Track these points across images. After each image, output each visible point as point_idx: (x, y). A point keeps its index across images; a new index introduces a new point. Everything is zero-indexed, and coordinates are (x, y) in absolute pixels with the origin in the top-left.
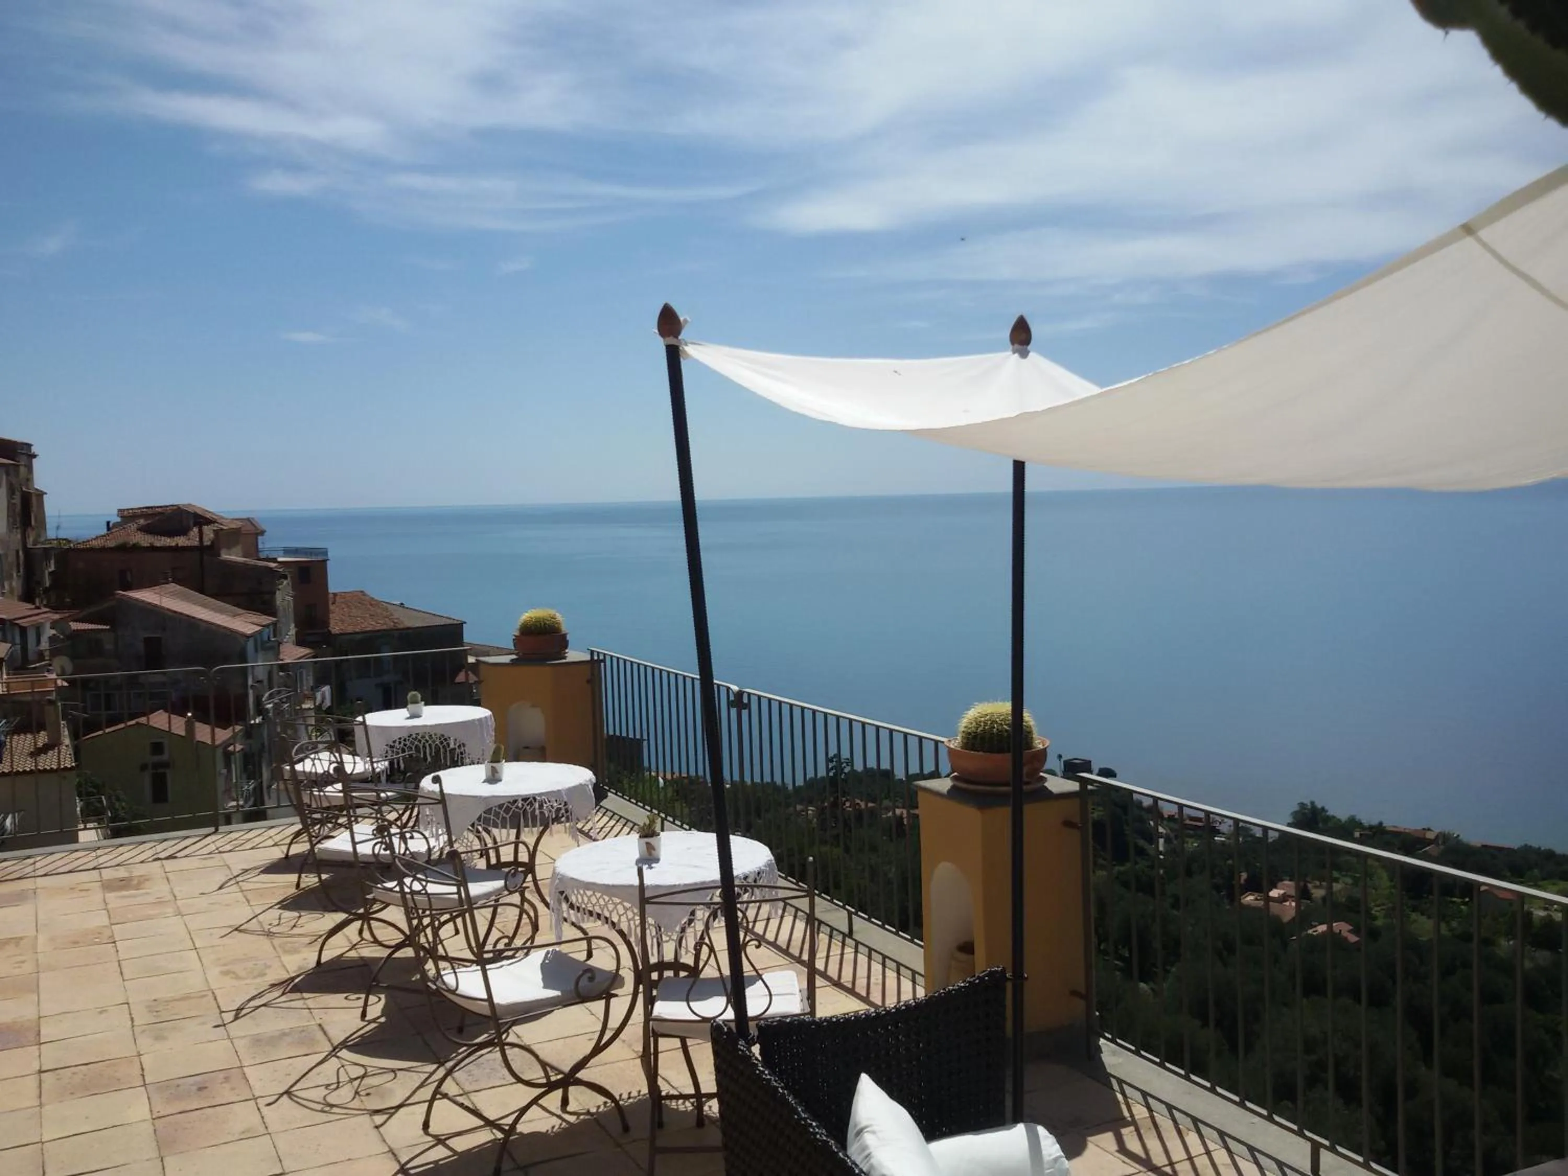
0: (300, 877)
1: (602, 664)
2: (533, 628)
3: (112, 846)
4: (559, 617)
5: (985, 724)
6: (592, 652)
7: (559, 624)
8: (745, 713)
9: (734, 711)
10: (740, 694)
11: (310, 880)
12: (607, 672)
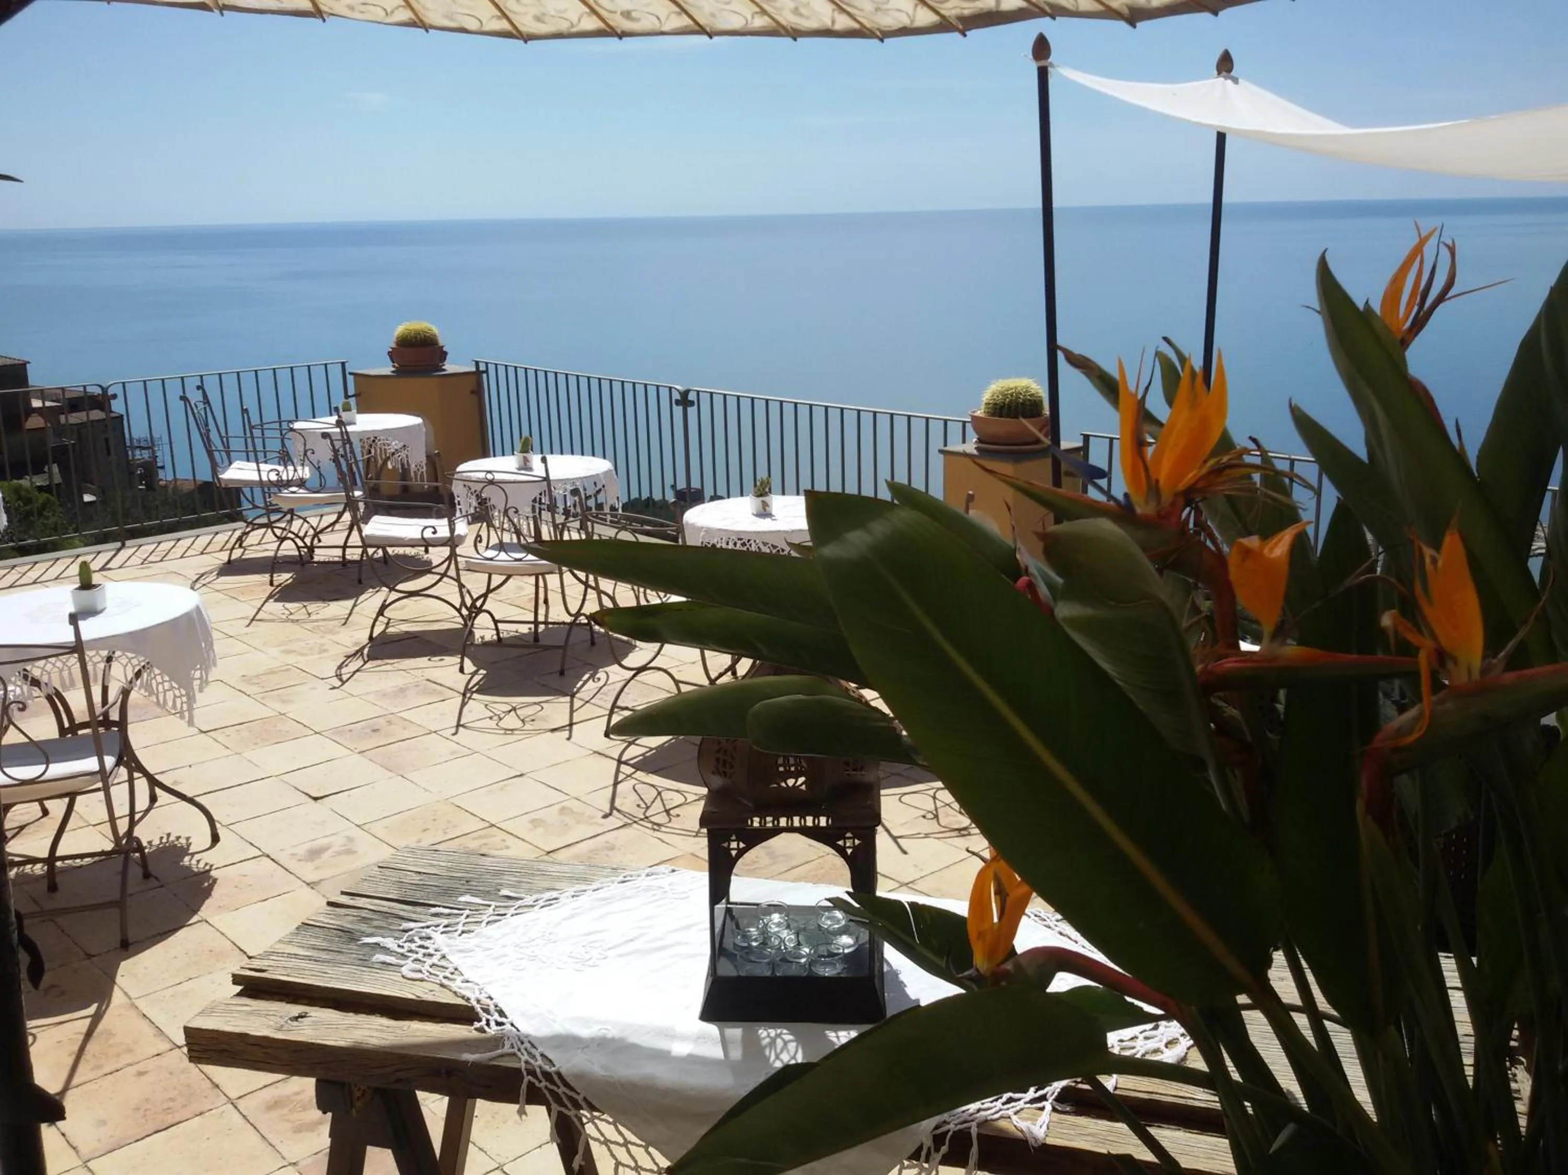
0: (272, 577)
1: (485, 375)
2: (414, 340)
3: (30, 563)
4: (435, 330)
5: (1012, 395)
6: (477, 363)
7: (435, 336)
8: (692, 411)
9: (678, 410)
10: (685, 394)
11: (284, 578)
12: (490, 383)
